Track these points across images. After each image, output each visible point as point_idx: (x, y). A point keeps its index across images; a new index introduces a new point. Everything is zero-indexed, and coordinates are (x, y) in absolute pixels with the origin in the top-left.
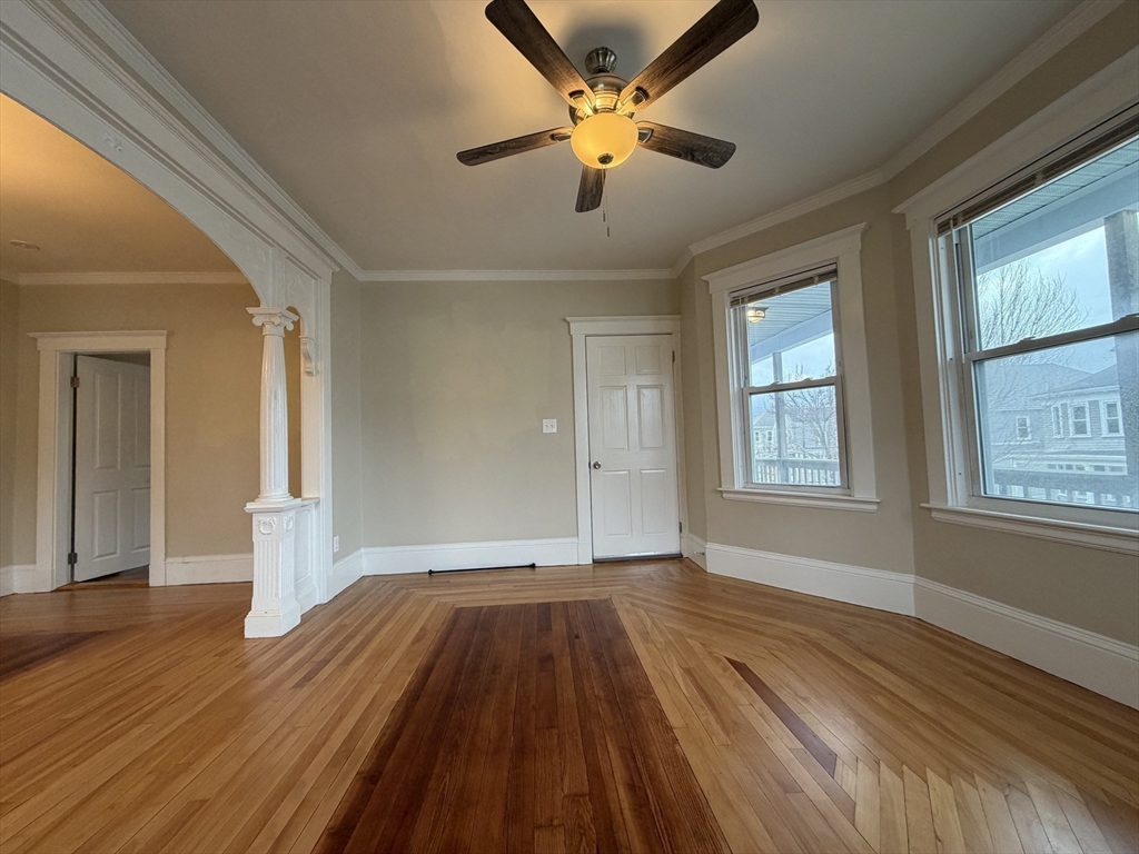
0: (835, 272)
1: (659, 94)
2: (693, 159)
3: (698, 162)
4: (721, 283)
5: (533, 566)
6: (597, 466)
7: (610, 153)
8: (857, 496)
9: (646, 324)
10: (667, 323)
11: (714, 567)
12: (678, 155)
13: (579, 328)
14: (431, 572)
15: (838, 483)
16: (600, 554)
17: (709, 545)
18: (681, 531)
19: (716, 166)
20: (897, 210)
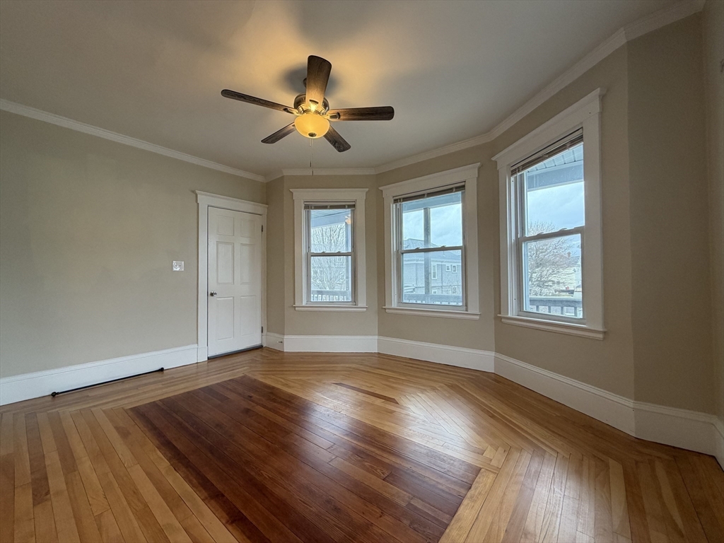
0: (354, 206)
1: (344, 120)
2: (334, 145)
3: (335, 147)
4: (301, 196)
5: (162, 370)
6: (212, 294)
7: (316, 133)
8: (359, 305)
9: (248, 206)
10: (261, 208)
11: (288, 348)
12: (330, 141)
13: (204, 199)
14: (54, 394)
15: (350, 300)
16: (212, 354)
17: (286, 337)
18: (262, 332)
19: (340, 151)
20: (380, 188)
